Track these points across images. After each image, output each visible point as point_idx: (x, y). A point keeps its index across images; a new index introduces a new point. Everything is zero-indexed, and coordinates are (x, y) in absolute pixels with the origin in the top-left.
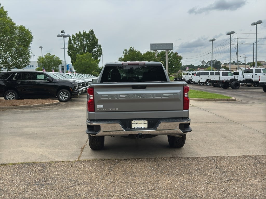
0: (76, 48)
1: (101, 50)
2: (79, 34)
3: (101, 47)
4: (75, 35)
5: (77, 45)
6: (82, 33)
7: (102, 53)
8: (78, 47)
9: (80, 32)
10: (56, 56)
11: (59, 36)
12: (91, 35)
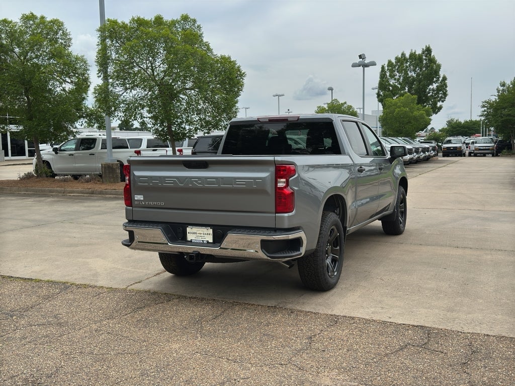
0: (394, 86)
1: (446, 87)
2: (402, 57)
3: (446, 82)
4: (394, 61)
5: (395, 79)
6: (407, 56)
7: (448, 92)
8: (397, 84)
9: (403, 54)
10: (349, 104)
11: (354, 65)
12: (426, 56)
